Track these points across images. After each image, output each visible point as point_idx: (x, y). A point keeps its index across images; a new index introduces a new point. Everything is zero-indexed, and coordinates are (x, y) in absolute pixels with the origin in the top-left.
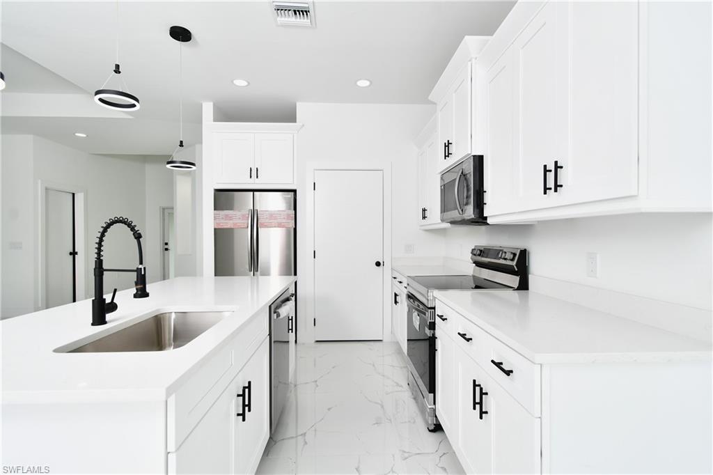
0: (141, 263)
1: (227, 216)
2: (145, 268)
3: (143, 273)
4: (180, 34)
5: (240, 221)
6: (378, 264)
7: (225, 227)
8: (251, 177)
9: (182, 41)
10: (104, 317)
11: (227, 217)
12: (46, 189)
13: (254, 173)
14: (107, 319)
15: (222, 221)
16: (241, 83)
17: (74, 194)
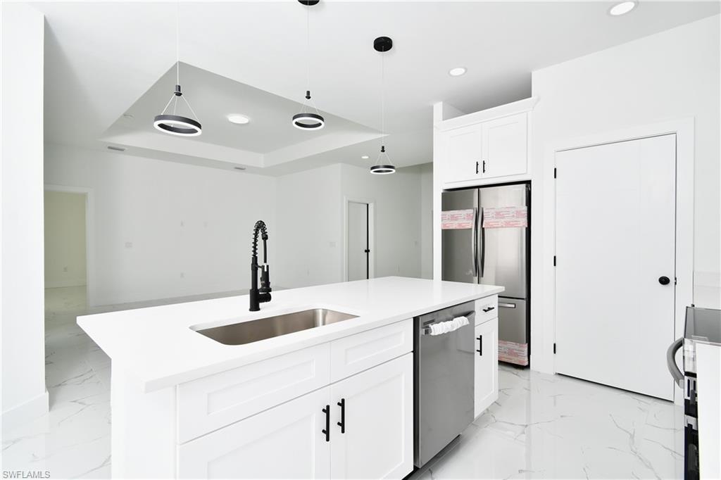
0: (265, 262)
1: (452, 216)
2: (268, 266)
3: (266, 270)
4: (383, 44)
5: (465, 221)
6: (664, 281)
7: (451, 228)
8: (477, 172)
9: (385, 51)
10: (258, 306)
11: (453, 218)
12: (349, 202)
13: (481, 167)
14: (260, 307)
15: (448, 222)
16: (458, 72)
17: (368, 205)
